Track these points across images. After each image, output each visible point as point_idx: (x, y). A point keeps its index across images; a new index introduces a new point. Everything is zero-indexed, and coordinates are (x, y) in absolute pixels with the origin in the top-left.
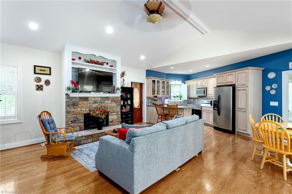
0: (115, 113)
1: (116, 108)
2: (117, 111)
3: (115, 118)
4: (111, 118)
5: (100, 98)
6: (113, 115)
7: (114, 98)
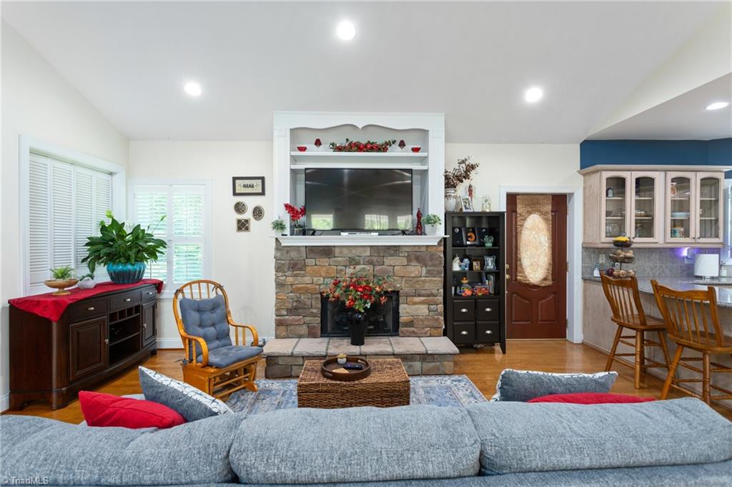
0: (422, 298)
1: (424, 282)
2: (429, 292)
3: (419, 312)
4: (408, 313)
5: (369, 249)
6: (415, 303)
7: (416, 249)
